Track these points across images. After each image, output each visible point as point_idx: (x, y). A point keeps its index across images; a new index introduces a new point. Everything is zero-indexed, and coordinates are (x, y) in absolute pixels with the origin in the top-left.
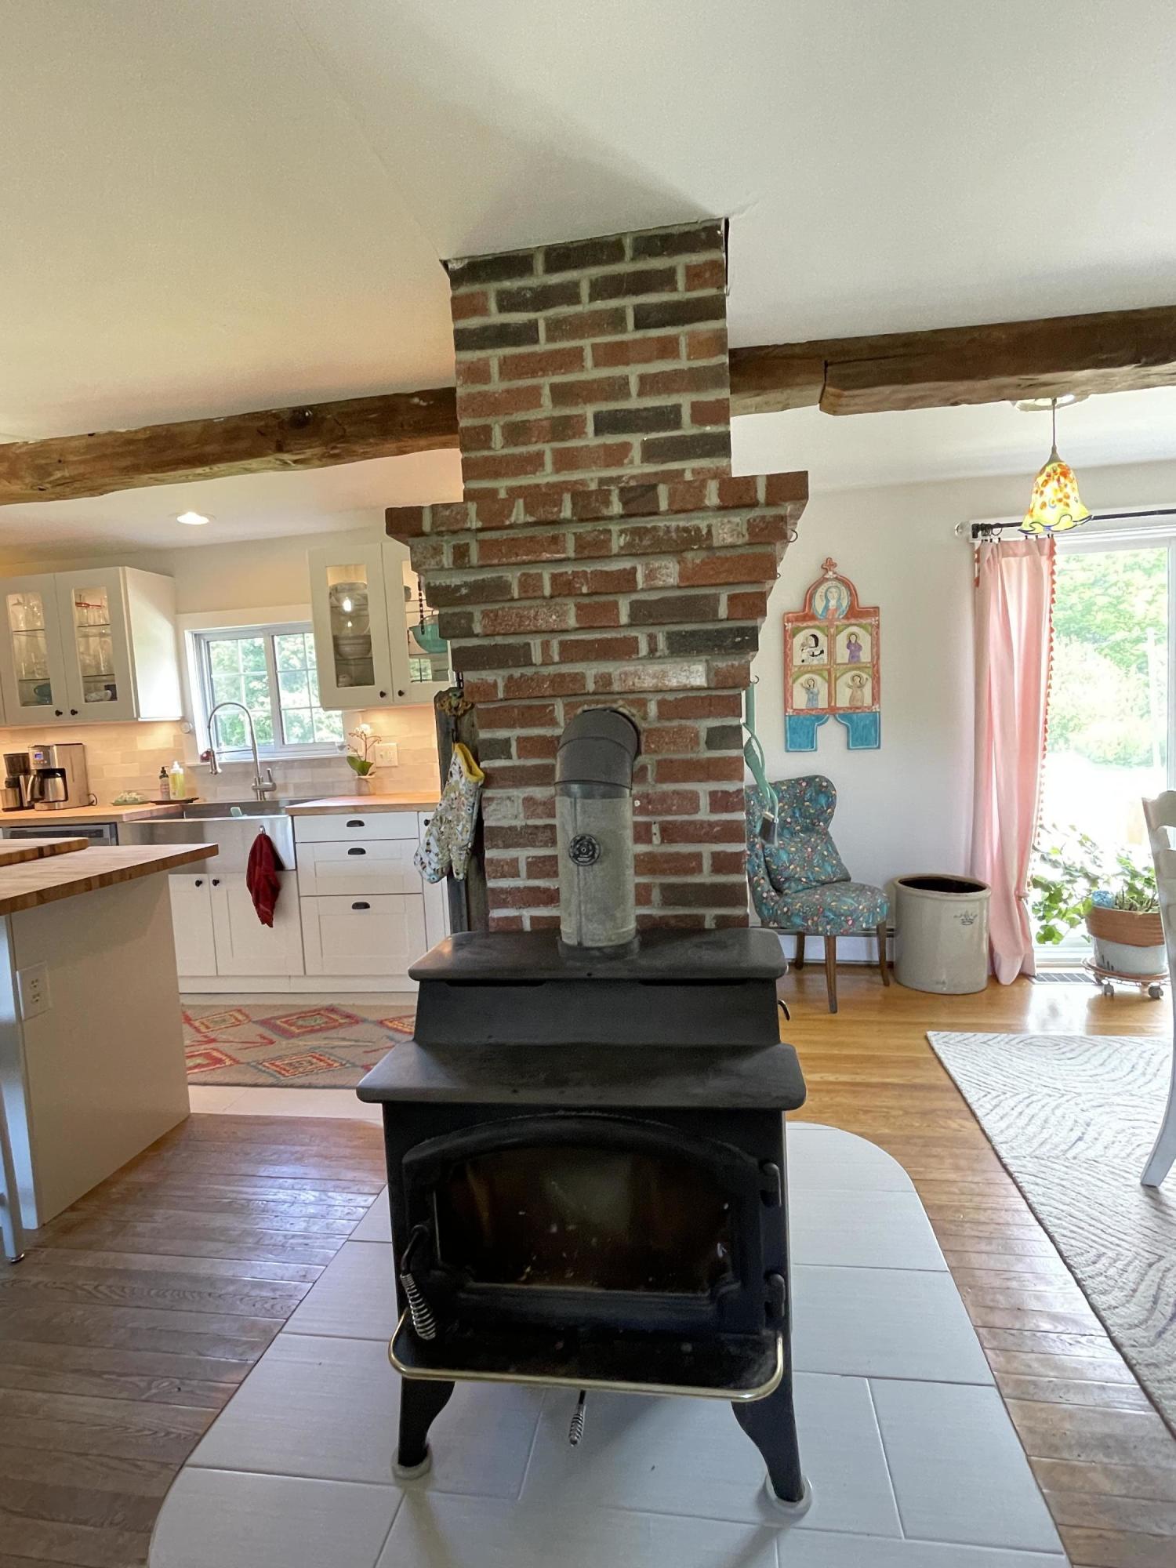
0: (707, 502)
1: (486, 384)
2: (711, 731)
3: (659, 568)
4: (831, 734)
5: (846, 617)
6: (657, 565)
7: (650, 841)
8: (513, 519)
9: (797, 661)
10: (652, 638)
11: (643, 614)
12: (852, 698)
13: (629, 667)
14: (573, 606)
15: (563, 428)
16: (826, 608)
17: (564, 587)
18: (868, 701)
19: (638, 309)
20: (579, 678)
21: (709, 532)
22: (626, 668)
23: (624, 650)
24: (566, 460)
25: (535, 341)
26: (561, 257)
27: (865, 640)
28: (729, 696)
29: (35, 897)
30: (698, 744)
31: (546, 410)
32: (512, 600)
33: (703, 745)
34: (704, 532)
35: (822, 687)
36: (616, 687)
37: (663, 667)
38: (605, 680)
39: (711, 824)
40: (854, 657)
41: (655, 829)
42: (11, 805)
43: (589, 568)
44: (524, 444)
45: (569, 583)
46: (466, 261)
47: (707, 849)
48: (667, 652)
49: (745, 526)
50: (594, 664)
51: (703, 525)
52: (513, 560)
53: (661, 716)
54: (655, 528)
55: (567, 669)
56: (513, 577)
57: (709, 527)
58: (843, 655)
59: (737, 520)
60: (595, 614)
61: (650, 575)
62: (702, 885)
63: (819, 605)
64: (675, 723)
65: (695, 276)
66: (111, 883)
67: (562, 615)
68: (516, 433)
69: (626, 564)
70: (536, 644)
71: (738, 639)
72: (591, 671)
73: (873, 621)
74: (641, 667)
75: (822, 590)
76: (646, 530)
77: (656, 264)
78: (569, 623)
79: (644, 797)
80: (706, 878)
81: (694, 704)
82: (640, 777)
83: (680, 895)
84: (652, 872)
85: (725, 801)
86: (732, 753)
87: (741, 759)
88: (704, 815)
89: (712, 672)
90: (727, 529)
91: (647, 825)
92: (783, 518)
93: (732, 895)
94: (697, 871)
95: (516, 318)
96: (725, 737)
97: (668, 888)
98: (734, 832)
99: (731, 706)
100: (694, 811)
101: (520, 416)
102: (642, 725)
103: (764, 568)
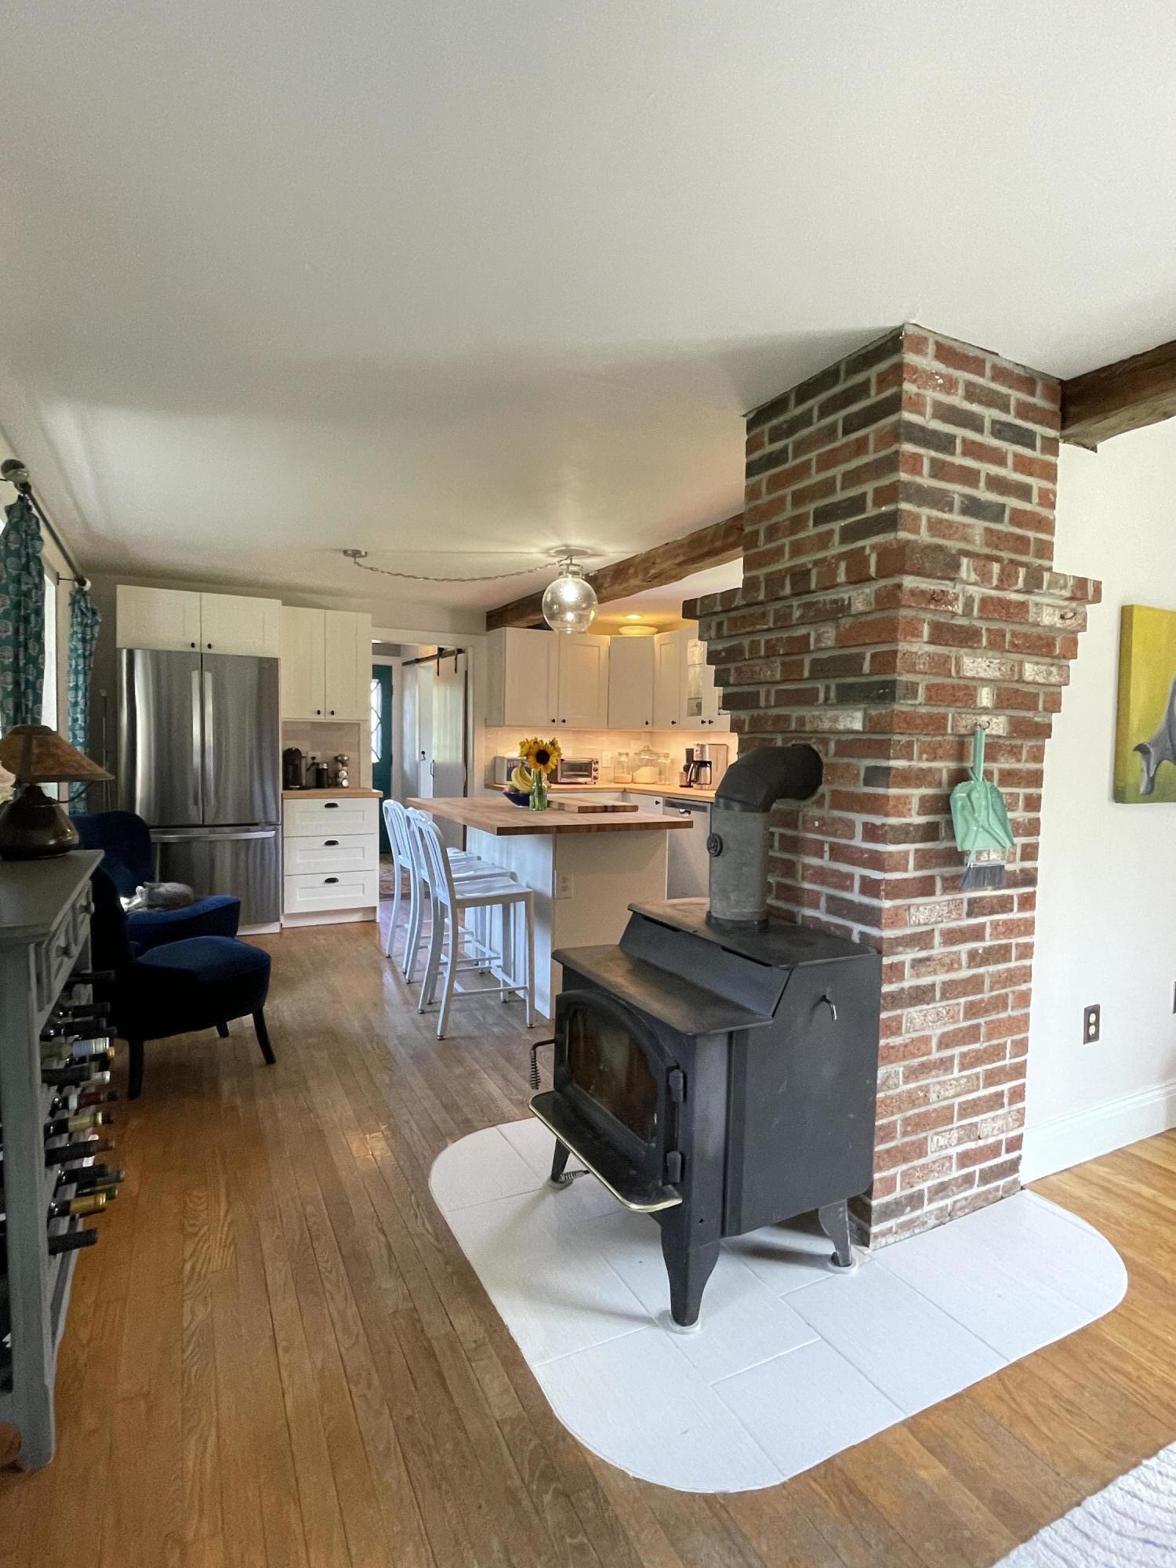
0: (839, 580)
1: (758, 499)
2: (869, 769)
3: (824, 632)
6: (822, 630)
7: (822, 857)
8: (736, 603)
10: (828, 689)
11: (821, 669)
13: (810, 713)
14: (779, 664)
15: (797, 523)
17: (771, 651)
19: (845, 420)
20: (786, 719)
21: (850, 603)
22: (814, 713)
23: (806, 698)
24: (797, 549)
25: (786, 460)
26: (805, 391)
28: (883, 741)
29: (555, 829)
30: (859, 780)
31: (788, 512)
32: (745, 660)
33: (861, 782)
34: (846, 602)
36: (808, 728)
37: (836, 712)
38: (801, 721)
39: (862, 851)
41: (826, 847)
42: (684, 784)
43: (785, 635)
44: (775, 540)
45: (774, 646)
46: (755, 412)
47: (858, 872)
48: (835, 701)
49: (873, 595)
50: (796, 708)
51: (846, 596)
52: (742, 631)
53: (837, 754)
54: (817, 602)
55: (780, 711)
57: (850, 598)
59: (867, 591)
60: (791, 671)
61: (818, 640)
62: (851, 902)
64: (846, 760)
65: (883, 380)
66: (605, 831)
67: (773, 670)
68: (772, 532)
69: (800, 632)
70: (763, 691)
71: (882, 691)
72: (795, 712)
74: (823, 712)
76: (813, 604)
77: (859, 378)
78: (778, 677)
79: (821, 819)
80: (855, 896)
81: (852, 746)
82: (820, 803)
83: (838, 906)
84: (823, 883)
85: (872, 833)
86: (881, 791)
87: (887, 797)
88: (858, 842)
89: (867, 718)
90: (860, 599)
91: (822, 843)
92: (899, 586)
93: (871, 916)
94: (850, 889)
95: (778, 446)
96: (877, 776)
97: (831, 899)
98: (876, 861)
99: (882, 749)
100: (852, 837)
101: (775, 520)
102: (825, 760)
103: (889, 631)
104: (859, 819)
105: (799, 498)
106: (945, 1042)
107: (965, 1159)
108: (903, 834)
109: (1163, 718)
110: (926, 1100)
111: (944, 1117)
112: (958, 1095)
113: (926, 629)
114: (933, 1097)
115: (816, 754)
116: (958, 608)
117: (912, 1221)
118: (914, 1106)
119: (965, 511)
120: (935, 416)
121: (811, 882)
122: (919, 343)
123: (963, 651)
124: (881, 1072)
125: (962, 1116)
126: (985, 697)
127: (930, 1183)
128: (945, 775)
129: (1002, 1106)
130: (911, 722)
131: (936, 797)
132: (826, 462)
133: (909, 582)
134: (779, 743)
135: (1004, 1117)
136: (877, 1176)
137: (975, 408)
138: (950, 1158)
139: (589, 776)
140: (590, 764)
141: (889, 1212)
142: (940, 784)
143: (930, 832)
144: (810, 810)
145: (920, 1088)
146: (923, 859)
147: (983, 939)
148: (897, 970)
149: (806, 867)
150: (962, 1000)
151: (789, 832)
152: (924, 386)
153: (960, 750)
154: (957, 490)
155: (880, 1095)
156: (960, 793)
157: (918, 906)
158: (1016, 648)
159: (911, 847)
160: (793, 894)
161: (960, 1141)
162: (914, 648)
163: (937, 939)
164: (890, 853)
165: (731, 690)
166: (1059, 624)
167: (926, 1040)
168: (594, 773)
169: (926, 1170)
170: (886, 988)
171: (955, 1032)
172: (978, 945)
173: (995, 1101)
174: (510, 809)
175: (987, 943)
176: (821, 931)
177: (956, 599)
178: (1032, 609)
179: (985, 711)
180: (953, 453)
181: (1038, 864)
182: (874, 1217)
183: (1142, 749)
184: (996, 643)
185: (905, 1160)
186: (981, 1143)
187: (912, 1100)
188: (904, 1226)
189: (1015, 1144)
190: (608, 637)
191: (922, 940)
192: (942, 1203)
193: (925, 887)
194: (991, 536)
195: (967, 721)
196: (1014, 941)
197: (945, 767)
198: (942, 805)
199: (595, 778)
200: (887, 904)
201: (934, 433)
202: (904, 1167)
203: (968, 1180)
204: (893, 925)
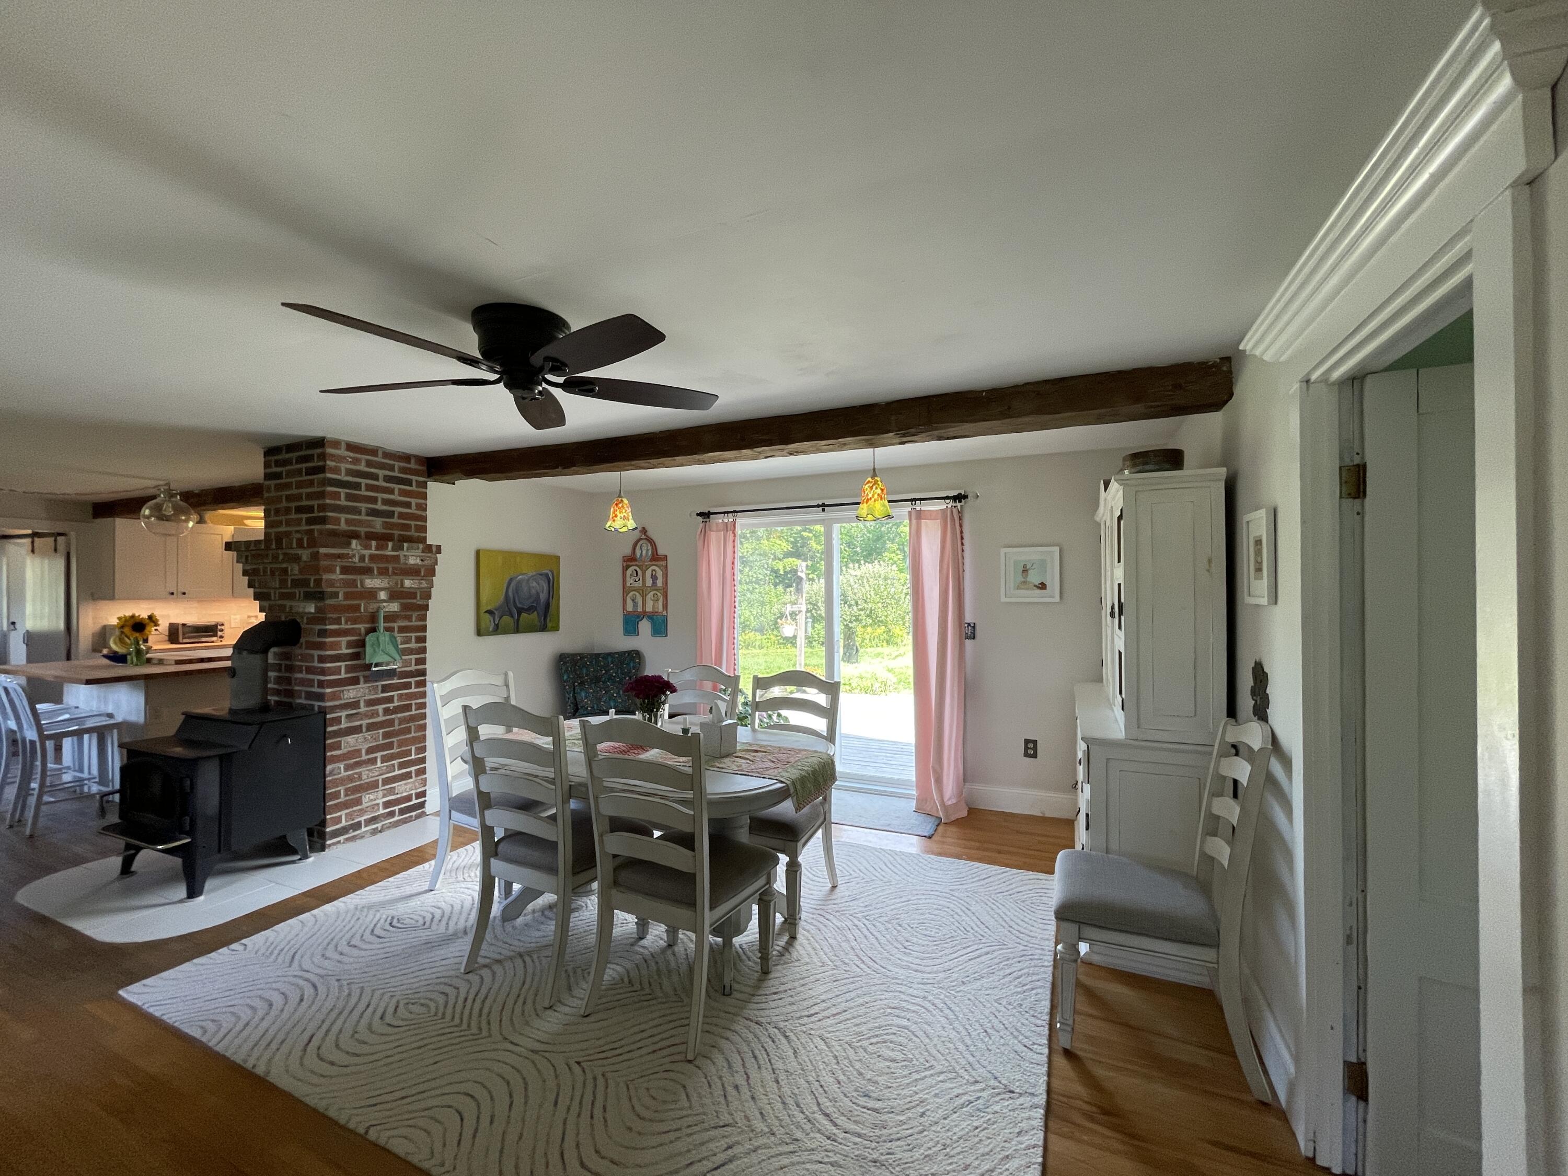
1: (270, 493)
2: (319, 630)
4: (645, 626)
5: (651, 561)
7: (302, 673)
9: (628, 584)
10: (298, 593)
11: (296, 583)
12: (654, 606)
13: (294, 604)
14: (277, 579)
16: (641, 554)
17: (273, 572)
18: (661, 609)
19: (306, 468)
20: (285, 606)
21: (301, 556)
23: (291, 596)
25: (282, 478)
26: (289, 448)
27: (660, 574)
28: (323, 617)
29: (144, 677)
30: (315, 635)
31: (284, 504)
32: (261, 576)
33: (317, 636)
35: (639, 600)
36: (294, 611)
37: (304, 604)
38: (291, 607)
39: (318, 668)
40: (654, 583)
41: (304, 668)
44: (278, 517)
45: (273, 570)
46: (266, 450)
47: (316, 678)
48: (302, 598)
50: (288, 601)
52: (257, 561)
53: (306, 623)
54: (289, 553)
55: (280, 602)
56: (261, 567)
57: (301, 554)
58: (649, 582)
59: (307, 552)
60: (283, 583)
61: (292, 570)
62: (314, 692)
63: (638, 554)
64: (310, 626)
65: (319, 456)
67: (275, 582)
68: (277, 512)
69: (284, 566)
70: (272, 592)
71: (323, 595)
72: (288, 603)
73: (664, 563)
74: (298, 604)
75: (639, 545)
76: (287, 554)
77: (309, 452)
78: (277, 586)
79: (301, 655)
80: (316, 689)
81: (314, 620)
82: (301, 647)
83: (310, 696)
84: (303, 685)
85: (322, 659)
86: (324, 640)
87: (325, 643)
88: (316, 664)
89: (316, 607)
90: (305, 555)
91: (302, 666)
92: (318, 552)
93: (321, 697)
94: (313, 686)
95: (279, 469)
96: (323, 633)
97: (307, 692)
98: (323, 672)
99: (323, 621)
100: (313, 662)
101: (278, 506)
102: (303, 626)
103: (317, 570)
104: (316, 653)
105: (289, 498)
106: (370, 751)
107: (387, 804)
108: (338, 658)
109: (502, 597)
110: (360, 778)
111: (373, 786)
112: (381, 775)
113: (338, 568)
114: (364, 777)
115: (298, 624)
116: (356, 559)
117: (354, 837)
118: (352, 782)
119: (368, 515)
120: (347, 475)
121: (299, 686)
122: (336, 444)
123: (364, 577)
124: (329, 768)
125: (383, 785)
126: (383, 595)
127: (365, 817)
128: (363, 631)
129: (411, 777)
130: (337, 608)
131: (359, 640)
132: (300, 485)
133: (323, 550)
134: (283, 618)
135: (414, 782)
136: (328, 817)
137: (372, 470)
138: (378, 804)
139: (215, 635)
140: (216, 626)
141: (336, 834)
142: (360, 635)
143: (356, 656)
144: (297, 651)
145: (356, 773)
146: (349, 669)
147: (393, 702)
148: (338, 720)
149: (296, 679)
150: (381, 731)
151: (288, 663)
152: (340, 462)
153: (373, 618)
154: (363, 506)
155: (328, 779)
156: (370, 639)
157: (349, 690)
158: (394, 574)
159: (343, 664)
160: (290, 693)
161: (384, 796)
162: (333, 577)
163: (362, 704)
164: (329, 668)
165: (257, 590)
166: (420, 563)
167: (359, 751)
168: (220, 633)
169: (362, 812)
170: (329, 729)
171: (377, 746)
172: (391, 705)
173: (408, 776)
174: (107, 667)
175: (396, 704)
176: (303, 707)
177: (354, 556)
178: (402, 558)
179: (384, 601)
180: (360, 490)
181: (426, 666)
182: (327, 836)
183: (489, 612)
184: (383, 572)
185: (347, 808)
186: (398, 796)
187: (350, 779)
188: (347, 840)
189: (423, 794)
190: (232, 527)
191: (355, 705)
192: (374, 826)
193: (355, 681)
194: (386, 525)
195: (373, 606)
196: (413, 702)
197: (362, 627)
198: (362, 644)
199: (221, 637)
200: (328, 690)
201: (348, 482)
202: (347, 811)
203: (392, 814)
204: (332, 700)
